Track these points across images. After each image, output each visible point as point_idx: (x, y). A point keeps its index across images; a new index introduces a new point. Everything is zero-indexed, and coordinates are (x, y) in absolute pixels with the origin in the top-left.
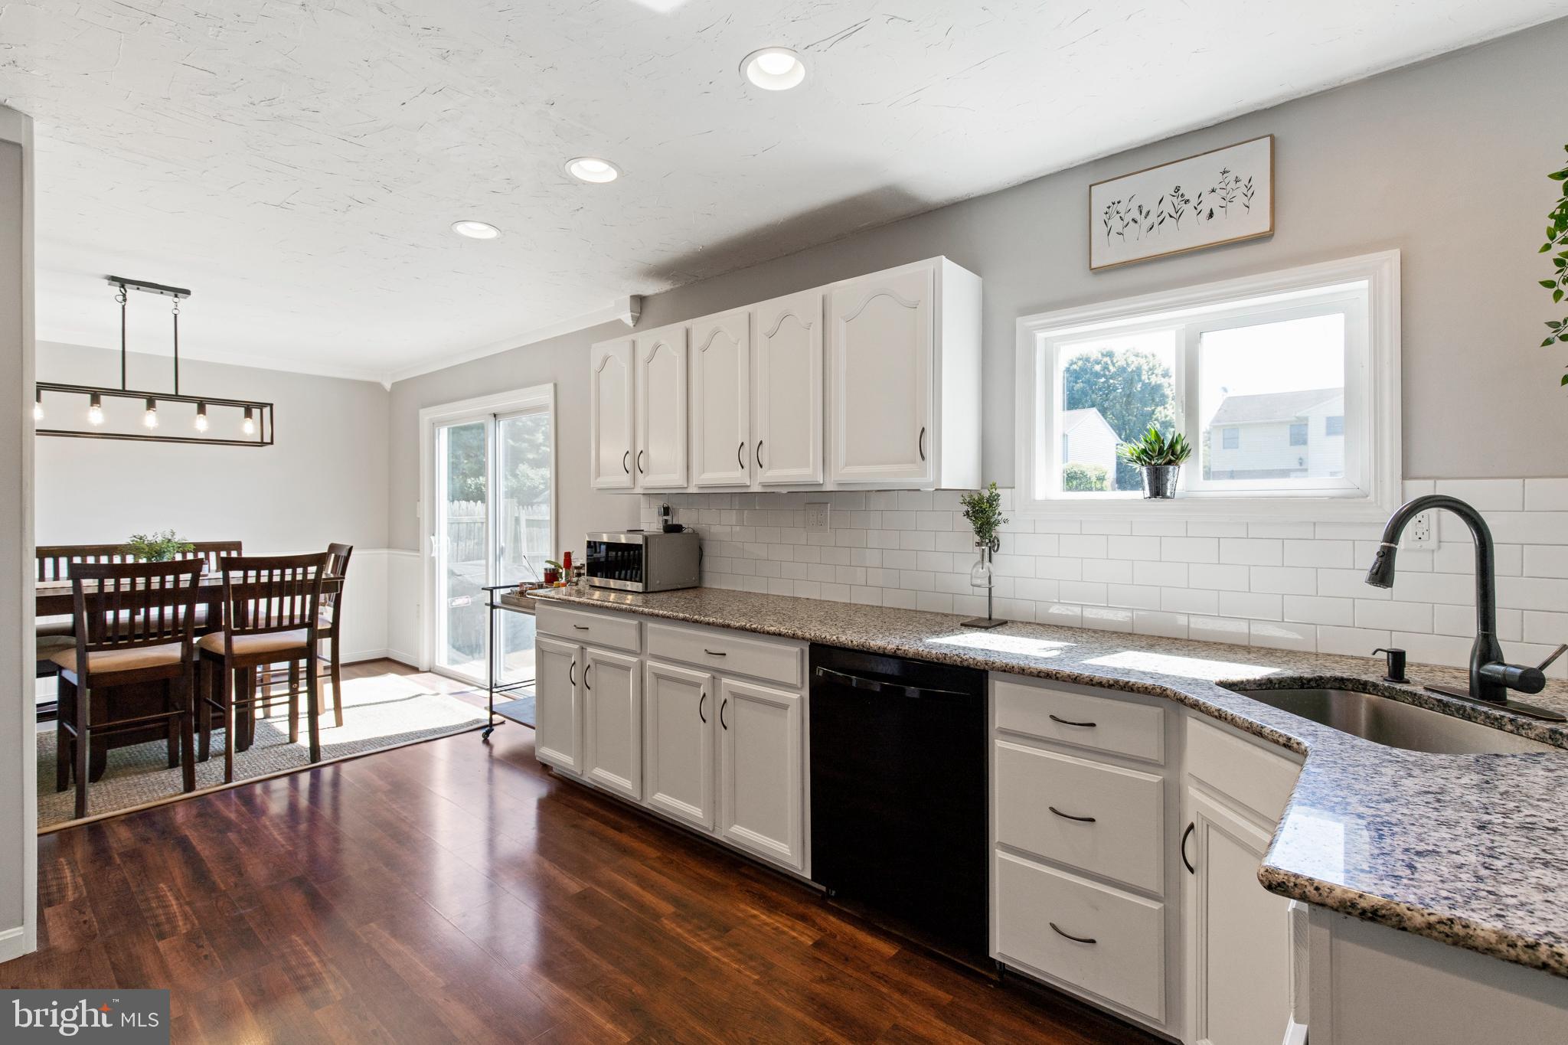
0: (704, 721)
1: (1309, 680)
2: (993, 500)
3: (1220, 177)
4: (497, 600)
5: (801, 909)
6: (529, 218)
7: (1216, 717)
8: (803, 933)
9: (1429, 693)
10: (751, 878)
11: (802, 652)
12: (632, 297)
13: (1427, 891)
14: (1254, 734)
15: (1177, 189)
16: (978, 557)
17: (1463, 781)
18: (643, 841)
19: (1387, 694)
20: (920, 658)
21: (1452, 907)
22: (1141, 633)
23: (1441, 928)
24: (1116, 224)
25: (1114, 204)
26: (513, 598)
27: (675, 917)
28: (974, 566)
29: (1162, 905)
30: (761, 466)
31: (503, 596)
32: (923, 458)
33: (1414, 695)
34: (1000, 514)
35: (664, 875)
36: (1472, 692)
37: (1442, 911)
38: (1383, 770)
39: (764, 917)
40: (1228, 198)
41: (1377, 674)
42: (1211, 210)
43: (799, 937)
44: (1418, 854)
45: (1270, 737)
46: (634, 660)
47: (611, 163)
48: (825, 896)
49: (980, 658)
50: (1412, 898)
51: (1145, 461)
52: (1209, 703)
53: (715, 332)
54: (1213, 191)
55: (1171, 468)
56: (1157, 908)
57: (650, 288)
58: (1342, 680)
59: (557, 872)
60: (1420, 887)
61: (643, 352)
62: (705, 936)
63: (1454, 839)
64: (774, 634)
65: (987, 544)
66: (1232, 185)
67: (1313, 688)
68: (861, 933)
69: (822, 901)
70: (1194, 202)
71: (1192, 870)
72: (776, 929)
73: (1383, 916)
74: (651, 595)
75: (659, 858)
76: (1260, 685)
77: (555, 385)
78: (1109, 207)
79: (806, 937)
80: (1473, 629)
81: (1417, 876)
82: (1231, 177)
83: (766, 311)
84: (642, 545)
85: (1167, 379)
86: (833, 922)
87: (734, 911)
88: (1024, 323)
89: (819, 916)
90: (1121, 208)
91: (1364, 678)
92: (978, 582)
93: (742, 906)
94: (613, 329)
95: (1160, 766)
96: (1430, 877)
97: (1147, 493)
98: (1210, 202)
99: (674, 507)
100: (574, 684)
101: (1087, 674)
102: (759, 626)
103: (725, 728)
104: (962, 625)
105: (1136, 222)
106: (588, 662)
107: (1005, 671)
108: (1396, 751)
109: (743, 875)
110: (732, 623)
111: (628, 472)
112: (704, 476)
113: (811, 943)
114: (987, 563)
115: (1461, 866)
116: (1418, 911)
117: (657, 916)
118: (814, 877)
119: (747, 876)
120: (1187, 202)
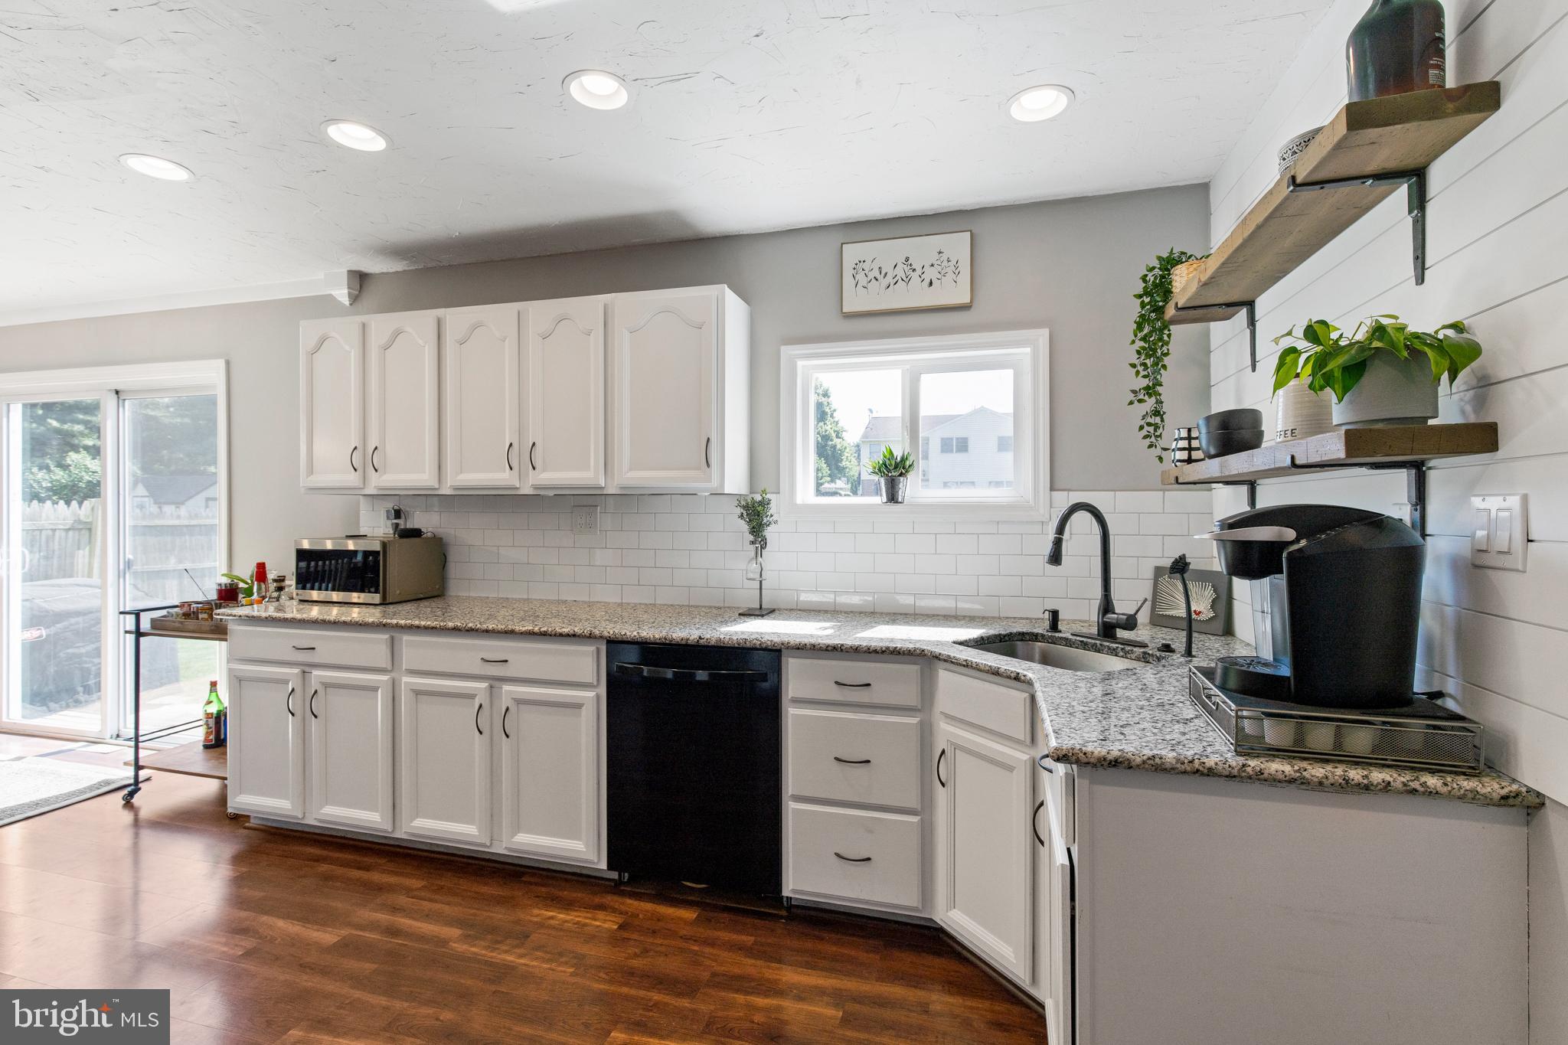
0: (481, 733)
1: (1005, 636)
2: (765, 503)
3: (937, 256)
4: (145, 625)
5: (597, 900)
6: (246, 168)
7: (964, 666)
8: (605, 920)
9: (1075, 637)
10: (536, 884)
11: (598, 651)
12: (348, 271)
13: (1136, 744)
14: (993, 674)
15: (907, 259)
16: (753, 554)
17: (1120, 685)
18: (401, 874)
19: (1050, 641)
20: (722, 644)
21: (1151, 750)
22: (881, 611)
23: (1151, 762)
24: (861, 277)
25: (860, 262)
26: (174, 622)
27: (466, 938)
28: (749, 562)
29: (919, 817)
30: (534, 468)
31: (153, 621)
32: (708, 465)
33: (1066, 639)
34: (772, 516)
35: (436, 901)
36: (1099, 635)
37: (1148, 752)
38: (1079, 685)
39: (561, 916)
40: (943, 272)
41: (1042, 628)
42: (931, 280)
43: (603, 925)
44: (1121, 726)
45: (1004, 674)
46: (385, 678)
47: (381, 132)
48: (618, 883)
49: (776, 639)
50: (1132, 749)
51: (884, 473)
52: (958, 656)
53: (476, 326)
54: (932, 265)
55: (902, 479)
56: (916, 821)
57: (374, 266)
58: (1023, 634)
59: (298, 927)
60: (1132, 743)
61: (376, 340)
62: (505, 948)
63: (1133, 716)
64: (568, 635)
65: (760, 542)
66: (945, 263)
67: (1006, 641)
68: (661, 906)
69: (616, 888)
70: (919, 271)
71: (943, 785)
72: (578, 923)
73: (1121, 762)
74: (391, 607)
75: (424, 887)
76: (977, 642)
77: (228, 363)
78: (856, 264)
79: (606, 923)
80: (1098, 592)
81: (1127, 738)
82: (944, 257)
83: (540, 312)
84: (379, 552)
85: (826, 398)
86: (632, 904)
87: (528, 917)
88: (787, 351)
89: (616, 901)
90: (866, 266)
91: (1035, 631)
92: (751, 576)
93: (536, 911)
94: (320, 306)
95: (919, 710)
96: (1133, 737)
97: (885, 499)
98: (931, 274)
99: (408, 509)
100: (293, 715)
101: (865, 644)
102: (550, 629)
103: (507, 736)
104: (740, 614)
105: (877, 280)
106: (314, 684)
107: (799, 648)
108: (1079, 673)
109: (525, 882)
110: (517, 628)
111: (356, 470)
112: (462, 477)
113: (616, 927)
114: (759, 559)
115: (1144, 729)
116: (1137, 755)
117: (443, 942)
118: (611, 867)
119: (530, 883)
120: (914, 270)
